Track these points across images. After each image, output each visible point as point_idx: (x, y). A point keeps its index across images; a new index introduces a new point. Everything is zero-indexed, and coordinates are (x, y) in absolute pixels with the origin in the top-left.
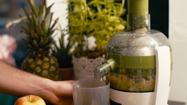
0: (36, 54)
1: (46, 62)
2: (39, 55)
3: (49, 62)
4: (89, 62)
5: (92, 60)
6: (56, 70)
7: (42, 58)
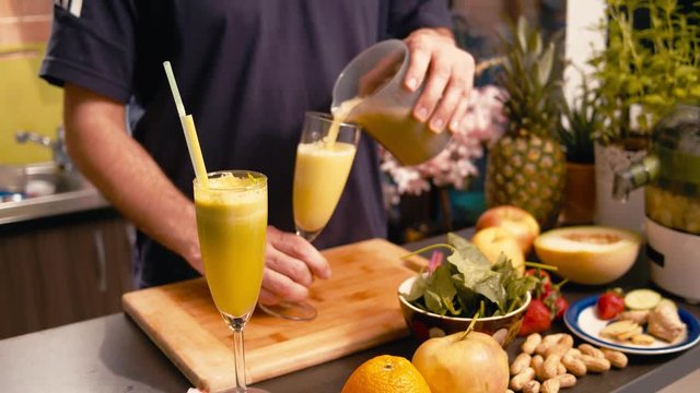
0: (518, 128)
1: (535, 147)
2: (523, 132)
3: (541, 148)
4: (624, 158)
5: (631, 154)
6: (555, 165)
7: (528, 138)
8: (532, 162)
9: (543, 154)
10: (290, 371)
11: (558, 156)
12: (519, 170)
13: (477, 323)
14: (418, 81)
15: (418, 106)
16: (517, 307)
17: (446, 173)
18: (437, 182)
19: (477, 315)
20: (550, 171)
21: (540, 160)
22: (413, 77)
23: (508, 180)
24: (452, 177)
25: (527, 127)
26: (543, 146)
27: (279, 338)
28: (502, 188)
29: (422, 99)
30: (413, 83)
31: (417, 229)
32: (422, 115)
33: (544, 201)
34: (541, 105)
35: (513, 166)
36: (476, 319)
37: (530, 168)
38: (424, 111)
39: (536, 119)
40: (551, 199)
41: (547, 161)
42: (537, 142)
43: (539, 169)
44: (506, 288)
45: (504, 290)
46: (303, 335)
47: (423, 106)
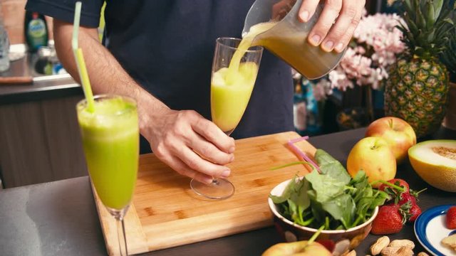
0: (413, 53)
2: (415, 57)
3: (429, 71)
6: (438, 85)
8: (420, 82)
9: (430, 76)
10: (182, 244)
11: (443, 77)
12: (409, 87)
13: (321, 234)
14: (309, 13)
15: (313, 33)
16: (361, 222)
17: (367, 76)
18: (359, 83)
19: (323, 227)
20: (434, 89)
21: (426, 80)
22: (305, 10)
23: (400, 93)
24: (371, 80)
25: (418, 53)
26: (431, 68)
27: (181, 215)
28: (395, 99)
29: (316, 28)
30: (305, 16)
31: (349, 113)
32: (314, 41)
33: (427, 113)
34: (431, 36)
35: (404, 83)
36: (322, 231)
37: (418, 86)
38: (317, 38)
39: (426, 48)
40: (433, 112)
41: (433, 82)
42: (426, 65)
43: (425, 88)
44: (357, 203)
45: (354, 204)
46: (200, 214)
47: (316, 34)
